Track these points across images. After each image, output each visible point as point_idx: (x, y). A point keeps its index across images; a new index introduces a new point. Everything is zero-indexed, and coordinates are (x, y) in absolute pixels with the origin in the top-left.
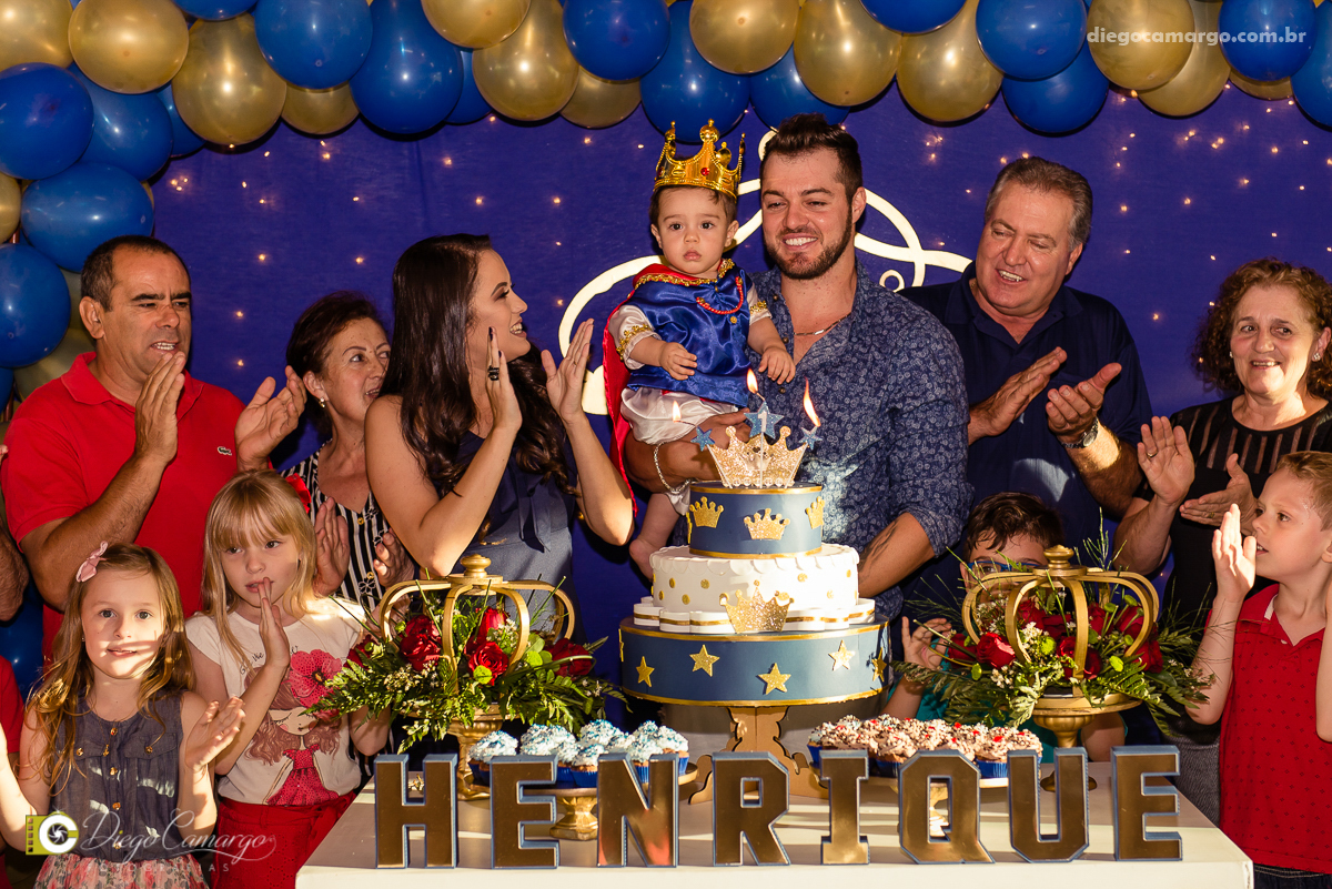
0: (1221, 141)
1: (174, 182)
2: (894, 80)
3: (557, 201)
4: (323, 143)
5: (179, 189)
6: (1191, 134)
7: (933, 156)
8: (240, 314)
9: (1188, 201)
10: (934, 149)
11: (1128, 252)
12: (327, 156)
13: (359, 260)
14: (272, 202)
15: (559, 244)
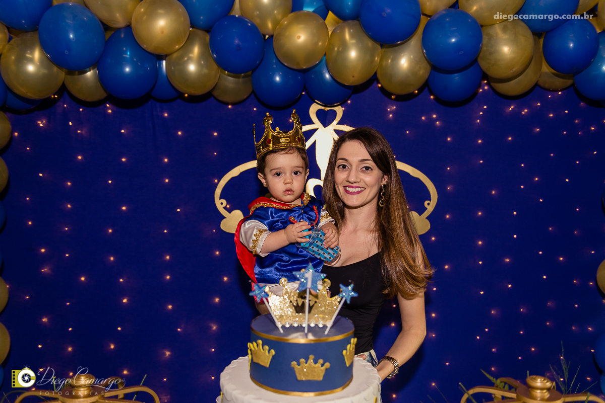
0: (526, 111)
1: (39, 122)
2: (376, 74)
3: (216, 134)
4: (108, 105)
5: (41, 125)
6: (512, 107)
7: (391, 115)
8: (69, 184)
9: (510, 139)
10: (391, 112)
11: (481, 162)
12: (110, 111)
13: (124, 160)
14: (84, 132)
15: (215, 154)
